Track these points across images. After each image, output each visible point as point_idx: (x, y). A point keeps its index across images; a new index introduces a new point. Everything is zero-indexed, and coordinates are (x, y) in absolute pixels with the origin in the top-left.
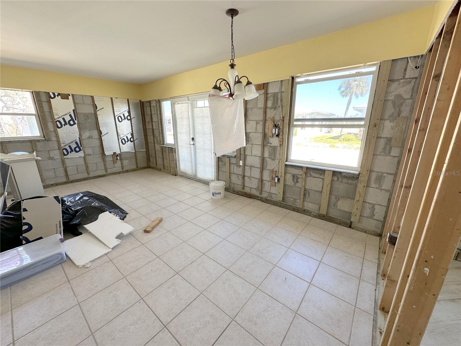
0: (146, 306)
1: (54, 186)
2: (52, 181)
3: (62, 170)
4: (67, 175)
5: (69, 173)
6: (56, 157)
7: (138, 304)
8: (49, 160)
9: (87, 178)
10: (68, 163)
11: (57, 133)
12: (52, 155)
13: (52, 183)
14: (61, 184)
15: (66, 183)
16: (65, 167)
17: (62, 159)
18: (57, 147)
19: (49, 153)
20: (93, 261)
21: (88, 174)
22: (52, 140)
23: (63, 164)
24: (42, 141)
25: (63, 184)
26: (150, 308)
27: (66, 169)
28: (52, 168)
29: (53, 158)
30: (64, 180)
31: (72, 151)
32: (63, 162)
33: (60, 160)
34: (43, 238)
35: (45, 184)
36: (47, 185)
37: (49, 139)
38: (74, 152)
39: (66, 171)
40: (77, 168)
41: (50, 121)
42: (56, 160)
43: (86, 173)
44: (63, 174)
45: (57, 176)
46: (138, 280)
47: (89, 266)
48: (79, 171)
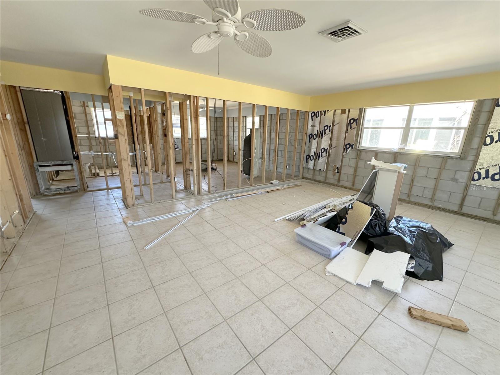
0: (281, 335)
1: (440, 210)
2: (441, 205)
3: (460, 196)
4: (461, 205)
5: (466, 203)
6: (461, 180)
7: (285, 326)
8: (452, 181)
9: (489, 219)
10: (472, 190)
11: (478, 152)
12: (457, 176)
13: (440, 206)
14: (448, 211)
15: (455, 213)
16: (465, 194)
17: (467, 183)
18: (469, 168)
19: (456, 173)
20: (334, 275)
21: (494, 215)
22: (468, 159)
23: (465, 190)
24: (455, 159)
25: (451, 213)
26: (277, 340)
27: (465, 197)
28: (449, 191)
29: (457, 180)
30: (456, 208)
31: (487, 176)
32: (467, 187)
33: (464, 185)
34: (344, 235)
35: (433, 205)
36: (434, 206)
37: (464, 157)
38: (490, 179)
39: (463, 200)
40: (481, 201)
41: (478, 136)
42: (459, 183)
43: (491, 213)
44: (458, 201)
45: (449, 201)
46: (316, 320)
47: (326, 275)
48: (481, 205)
